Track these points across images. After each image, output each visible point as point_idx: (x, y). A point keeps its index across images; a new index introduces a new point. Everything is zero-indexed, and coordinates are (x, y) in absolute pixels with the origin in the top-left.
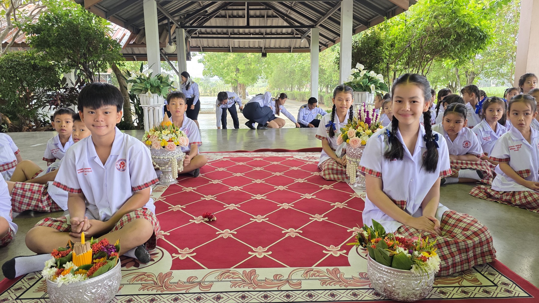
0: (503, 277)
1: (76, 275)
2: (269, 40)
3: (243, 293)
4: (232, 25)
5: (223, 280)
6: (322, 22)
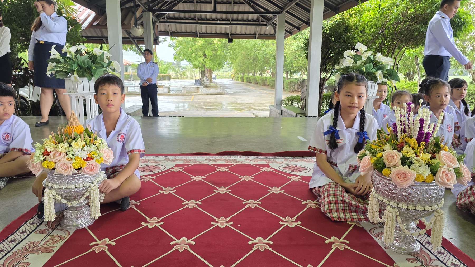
2: (235, 26)
4: (199, 10)
6: (289, 8)
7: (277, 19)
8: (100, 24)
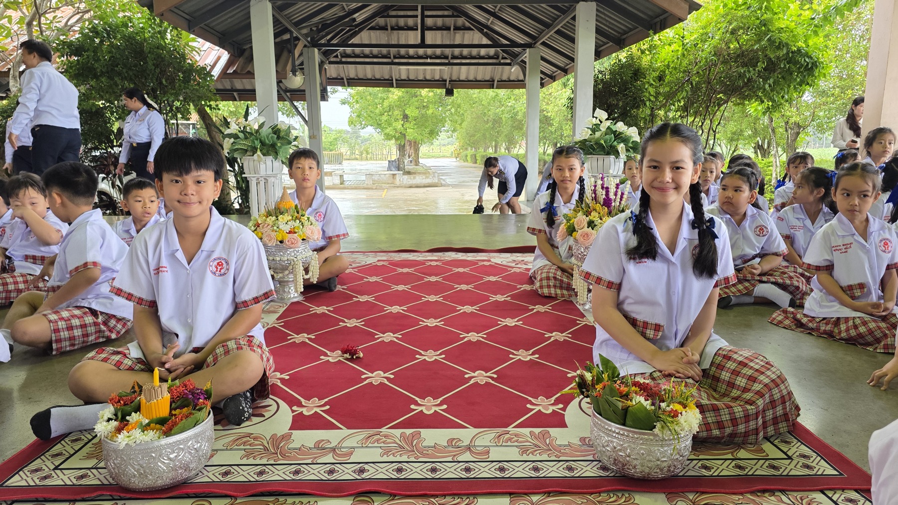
0: (803, 447)
1: (145, 432)
2: (458, 67)
3: (400, 465)
4: (396, 43)
5: (370, 445)
6: (546, 37)
7: (527, 55)
8: (239, 71)
